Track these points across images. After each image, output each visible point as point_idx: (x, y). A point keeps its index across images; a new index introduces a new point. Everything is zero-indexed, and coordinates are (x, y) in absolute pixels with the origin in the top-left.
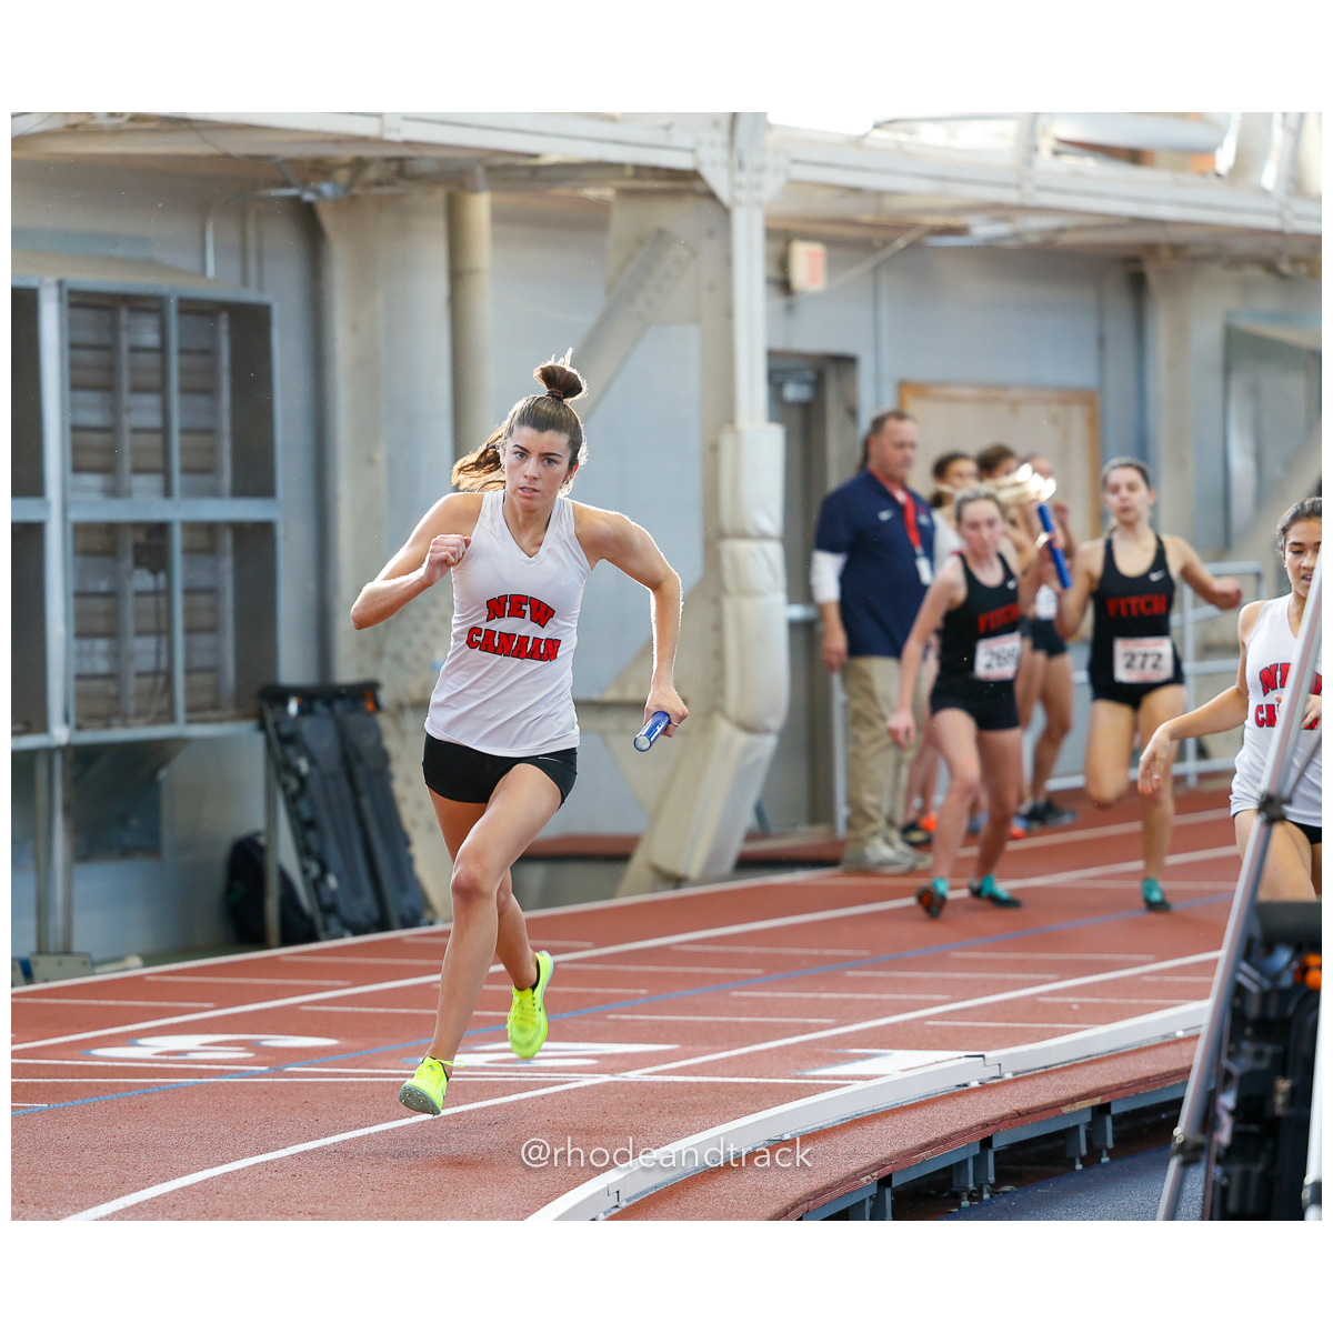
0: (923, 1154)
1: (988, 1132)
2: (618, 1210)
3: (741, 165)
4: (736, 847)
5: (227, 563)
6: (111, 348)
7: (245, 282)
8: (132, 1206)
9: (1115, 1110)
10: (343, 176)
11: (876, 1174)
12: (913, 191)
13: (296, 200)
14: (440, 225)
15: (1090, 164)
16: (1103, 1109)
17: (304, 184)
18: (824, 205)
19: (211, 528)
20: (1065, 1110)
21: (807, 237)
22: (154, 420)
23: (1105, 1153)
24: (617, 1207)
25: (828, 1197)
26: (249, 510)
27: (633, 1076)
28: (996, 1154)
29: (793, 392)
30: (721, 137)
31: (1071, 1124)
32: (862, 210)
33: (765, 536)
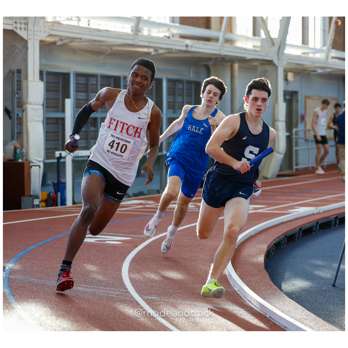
0: (307, 224)
1: (318, 221)
3: (280, 59)
4: (277, 173)
6: (174, 88)
7: (197, 78)
9: (339, 217)
10: (214, 60)
11: (299, 228)
12: (308, 64)
13: (206, 64)
14: (229, 69)
15: (337, 61)
16: (336, 218)
17: (207, 62)
18: (293, 66)
20: (331, 217)
21: (290, 71)
22: (181, 100)
23: (337, 224)
24: (256, 233)
25: (291, 231)
27: (259, 211)
28: (319, 225)
29: (288, 97)
30: (276, 55)
31: (331, 220)
32: (299, 67)
33: (282, 121)
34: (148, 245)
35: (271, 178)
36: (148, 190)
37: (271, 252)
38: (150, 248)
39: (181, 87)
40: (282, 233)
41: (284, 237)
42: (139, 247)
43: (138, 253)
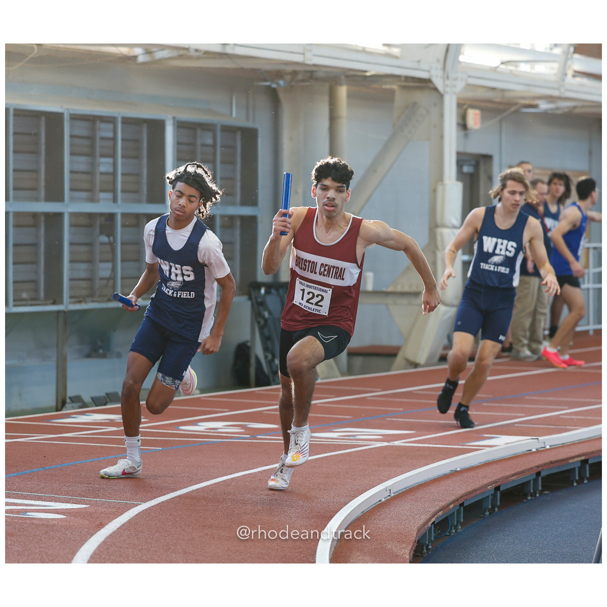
0: (513, 478)
1: (539, 469)
2: (390, 497)
3: (448, 77)
4: (440, 352)
5: (238, 232)
6: (193, 144)
7: (248, 119)
8: (195, 490)
9: (590, 462)
10: (288, 77)
11: (494, 485)
12: (516, 88)
13: (269, 87)
14: (326, 98)
15: (585, 81)
16: (585, 462)
17: (272, 81)
18: (481, 94)
19: (232, 218)
20: (571, 461)
21: (473, 107)
23: (585, 479)
24: (389, 496)
25: (474, 494)
26: (247, 211)
27: (397, 443)
28: (542, 478)
29: (466, 169)
30: (440, 66)
31: (573, 467)
32: (496, 96)
33: (453, 227)
34: (130, 521)
35: (426, 365)
37: (427, 543)
38: (135, 529)
39: (209, 141)
40: (453, 498)
41: (458, 508)
42: (107, 527)
43: (104, 543)
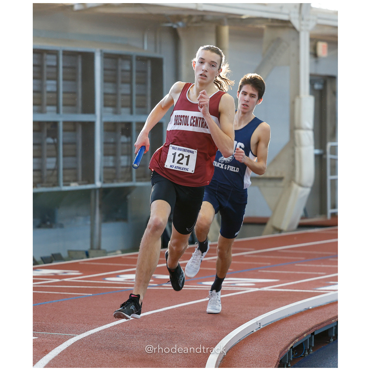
2: (260, 329)
3: (303, 19)
4: (298, 221)
6: (116, 70)
7: (156, 51)
8: (116, 325)
10: (185, 20)
11: (336, 319)
14: (214, 35)
17: (174, 23)
18: (327, 31)
21: (322, 40)
22: (128, 92)
25: (322, 326)
27: (266, 289)
29: (317, 86)
30: (297, 11)
33: (308, 129)
34: (67, 349)
35: (288, 231)
36: (69, 252)
37: (287, 362)
38: (72, 354)
39: (127, 67)
40: (306, 329)
41: (310, 336)
42: (50, 353)
